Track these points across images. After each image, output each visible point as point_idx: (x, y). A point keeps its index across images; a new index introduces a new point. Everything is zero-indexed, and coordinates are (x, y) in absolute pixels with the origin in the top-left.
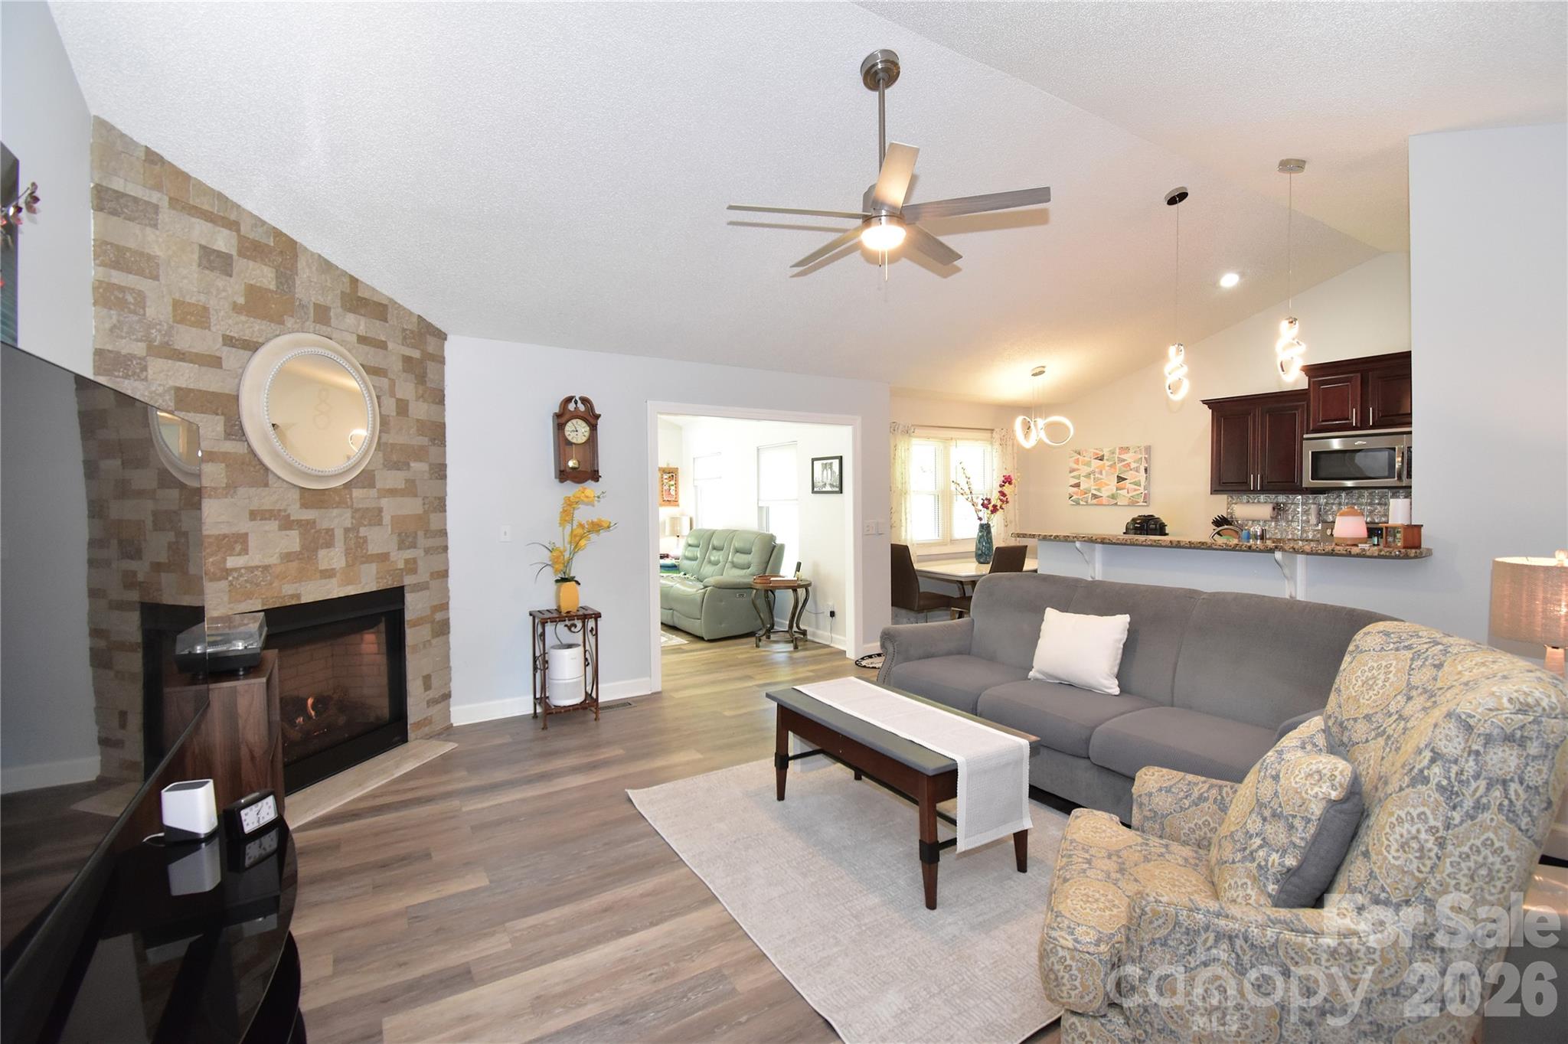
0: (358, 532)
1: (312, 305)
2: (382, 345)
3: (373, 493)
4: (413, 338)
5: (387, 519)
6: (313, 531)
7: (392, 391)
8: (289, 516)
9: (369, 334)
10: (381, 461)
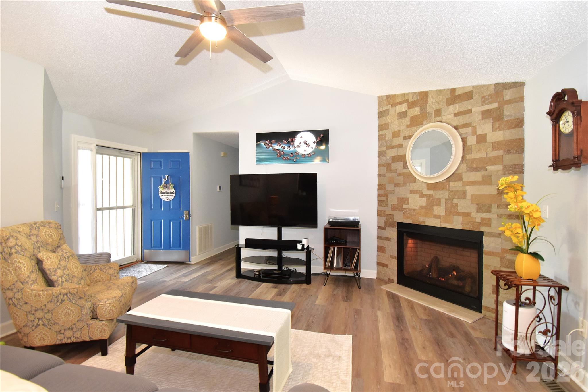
0: (453, 201)
1: (433, 111)
2: (470, 111)
3: (460, 183)
5: (468, 196)
7: (474, 132)
8: (423, 193)
9: (461, 110)
10: (466, 168)
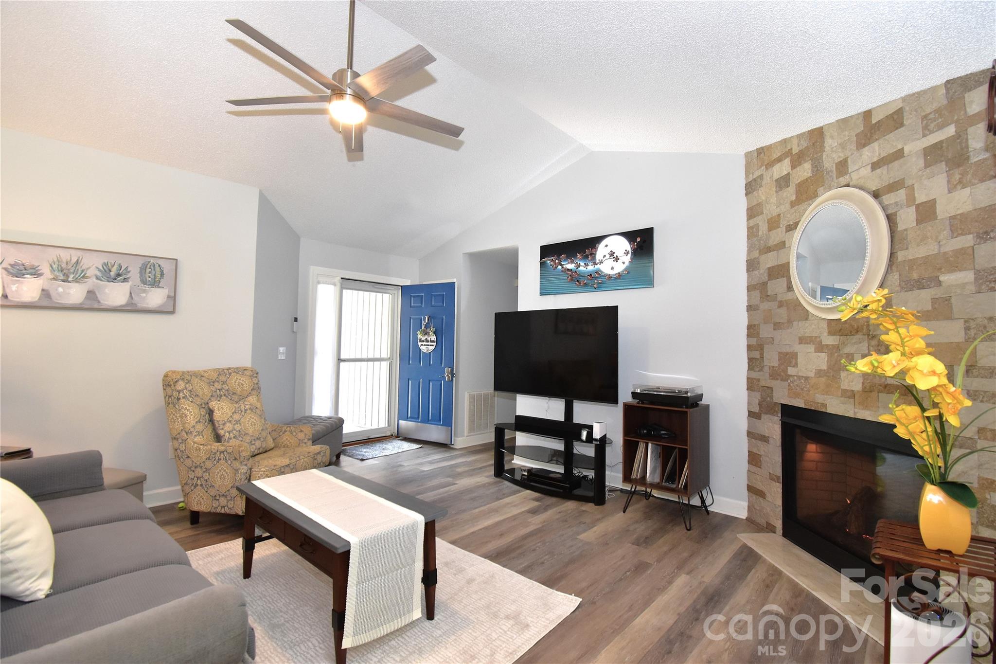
1: (834, 166)
2: (899, 154)
4: (943, 115)
6: (836, 354)
7: (911, 199)
8: (821, 342)
9: (883, 154)
10: (897, 283)
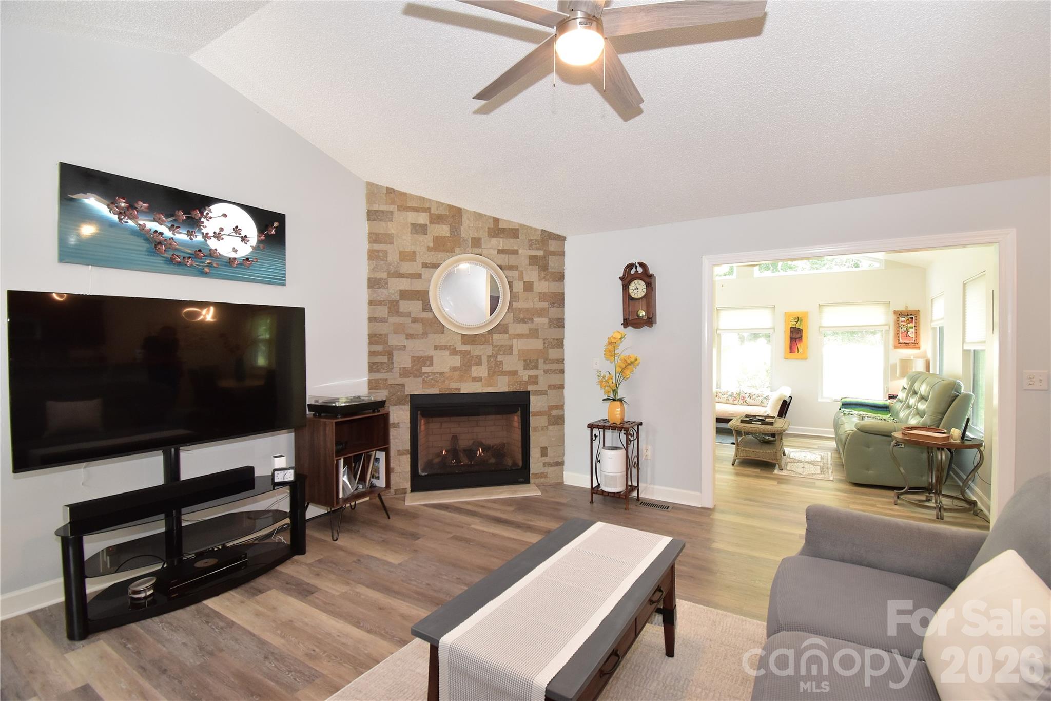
0: (497, 358)
1: (470, 238)
2: (515, 252)
3: (506, 336)
4: (538, 244)
5: (515, 352)
6: (468, 356)
7: (521, 277)
8: (455, 348)
9: (505, 248)
10: (512, 318)
